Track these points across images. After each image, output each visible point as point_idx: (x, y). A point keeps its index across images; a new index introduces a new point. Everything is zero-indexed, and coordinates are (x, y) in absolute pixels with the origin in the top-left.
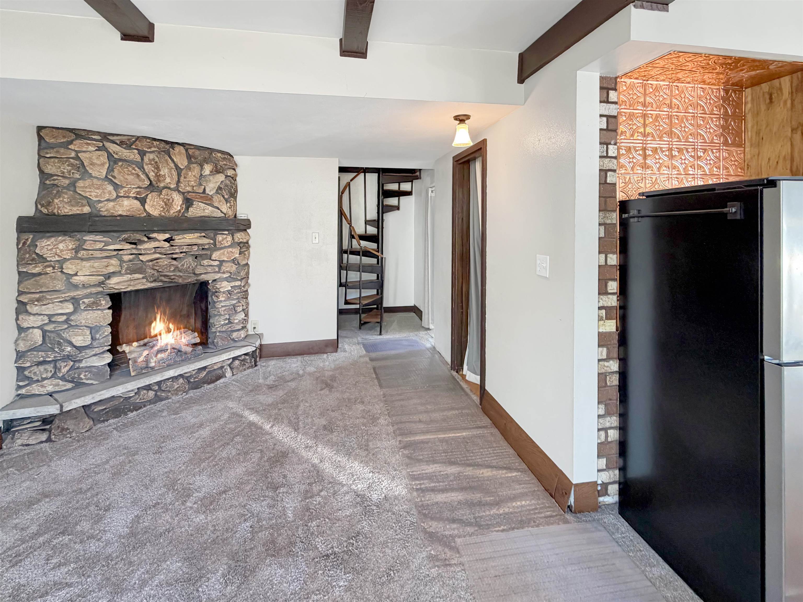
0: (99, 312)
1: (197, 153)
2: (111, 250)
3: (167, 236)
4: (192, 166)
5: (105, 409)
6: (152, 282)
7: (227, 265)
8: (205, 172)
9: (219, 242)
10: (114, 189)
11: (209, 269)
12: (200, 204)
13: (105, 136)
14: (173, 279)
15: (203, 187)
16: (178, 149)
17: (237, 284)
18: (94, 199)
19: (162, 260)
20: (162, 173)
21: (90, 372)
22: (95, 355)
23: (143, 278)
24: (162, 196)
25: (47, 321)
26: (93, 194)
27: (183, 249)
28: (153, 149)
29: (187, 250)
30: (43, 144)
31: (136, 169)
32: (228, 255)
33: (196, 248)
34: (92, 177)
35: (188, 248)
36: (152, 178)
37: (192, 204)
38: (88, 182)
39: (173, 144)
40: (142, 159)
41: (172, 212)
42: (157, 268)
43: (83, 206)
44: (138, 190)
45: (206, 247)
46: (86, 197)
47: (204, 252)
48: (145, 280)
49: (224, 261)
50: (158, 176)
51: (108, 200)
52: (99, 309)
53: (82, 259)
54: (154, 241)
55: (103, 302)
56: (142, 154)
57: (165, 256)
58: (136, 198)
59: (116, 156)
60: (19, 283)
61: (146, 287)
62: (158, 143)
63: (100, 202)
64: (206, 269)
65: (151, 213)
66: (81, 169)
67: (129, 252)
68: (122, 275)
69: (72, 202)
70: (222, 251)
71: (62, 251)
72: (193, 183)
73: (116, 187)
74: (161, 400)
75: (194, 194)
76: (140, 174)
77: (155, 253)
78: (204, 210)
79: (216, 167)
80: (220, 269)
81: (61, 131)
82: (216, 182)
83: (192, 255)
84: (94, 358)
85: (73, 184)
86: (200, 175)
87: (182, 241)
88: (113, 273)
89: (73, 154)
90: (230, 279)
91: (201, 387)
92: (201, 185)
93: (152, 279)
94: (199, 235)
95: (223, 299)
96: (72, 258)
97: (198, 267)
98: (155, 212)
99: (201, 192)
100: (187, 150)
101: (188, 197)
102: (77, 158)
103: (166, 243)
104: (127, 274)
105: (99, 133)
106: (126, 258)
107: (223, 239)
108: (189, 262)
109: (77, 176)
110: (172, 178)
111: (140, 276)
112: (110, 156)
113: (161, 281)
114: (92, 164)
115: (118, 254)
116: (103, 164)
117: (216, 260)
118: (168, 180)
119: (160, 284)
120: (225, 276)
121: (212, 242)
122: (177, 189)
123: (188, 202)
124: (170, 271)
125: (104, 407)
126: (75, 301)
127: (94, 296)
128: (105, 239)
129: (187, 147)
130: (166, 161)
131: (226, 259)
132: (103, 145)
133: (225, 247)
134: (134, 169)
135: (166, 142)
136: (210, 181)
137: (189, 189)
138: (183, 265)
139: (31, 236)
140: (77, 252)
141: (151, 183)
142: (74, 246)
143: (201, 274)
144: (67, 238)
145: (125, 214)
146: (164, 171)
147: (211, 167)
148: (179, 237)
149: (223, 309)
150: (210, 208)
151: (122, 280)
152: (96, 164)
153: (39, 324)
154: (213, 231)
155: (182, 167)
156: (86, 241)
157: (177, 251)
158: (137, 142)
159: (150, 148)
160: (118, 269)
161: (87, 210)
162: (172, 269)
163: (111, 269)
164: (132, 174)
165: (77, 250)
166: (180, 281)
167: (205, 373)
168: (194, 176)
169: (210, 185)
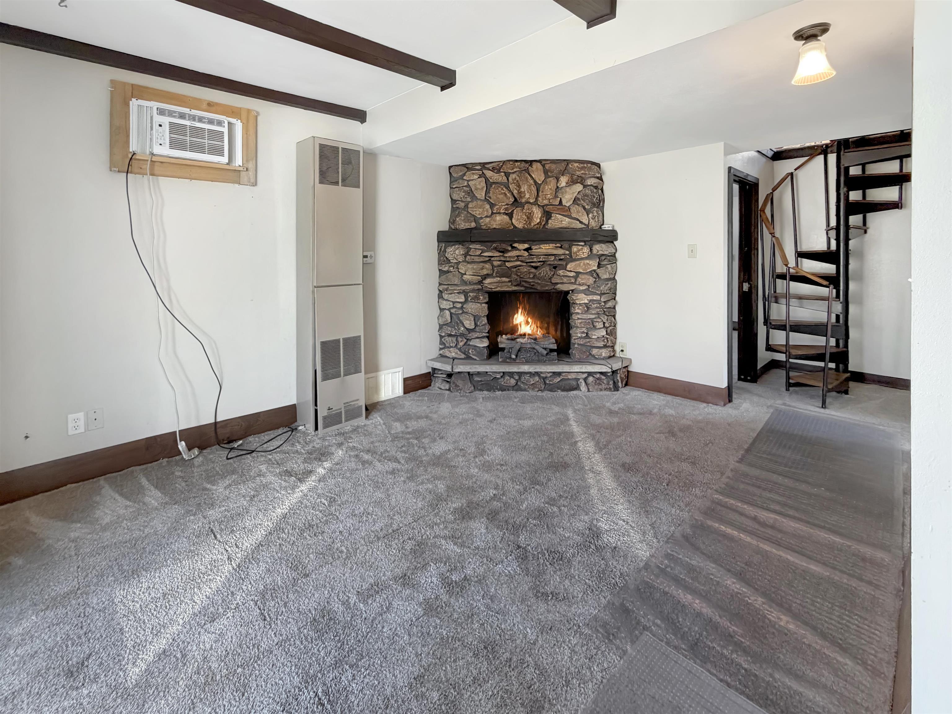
0: (479, 305)
1: (553, 166)
2: (486, 256)
3: (526, 246)
4: (548, 180)
5: (481, 381)
6: (515, 286)
7: (583, 277)
8: (560, 184)
9: (574, 253)
10: (490, 207)
11: (565, 280)
12: (557, 215)
13: (483, 165)
14: (533, 285)
15: (559, 199)
16: (535, 165)
17: (595, 299)
18: (478, 216)
19: (522, 267)
20: (522, 190)
21: (475, 350)
22: (477, 338)
23: (509, 282)
24: (524, 211)
25: (452, 306)
26: (478, 212)
27: (540, 258)
28: (515, 170)
29: (544, 260)
30: (452, 180)
31: (504, 189)
32: (584, 267)
33: (553, 258)
34: (477, 199)
35: (544, 258)
36: (516, 195)
37: (551, 217)
38: (474, 203)
39: (531, 162)
40: (508, 180)
41: (532, 224)
42: (519, 274)
43: (471, 222)
44: (506, 206)
45: (561, 258)
46: (474, 215)
47: (560, 263)
48: (510, 284)
49: (580, 273)
50: (520, 193)
51: (487, 217)
52: (478, 303)
53: (468, 263)
54: (516, 250)
55: (481, 297)
56: (507, 175)
57: (525, 264)
58: (506, 214)
59: (491, 181)
60: (440, 277)
61: (510, 289)
62: (519, 164)
63: (481, 218)
64: (562, 279)
65: (517, 226)
66: (471, 193)
67: (498, 259)
68: (494, 277)
69: (466, 220)
70: (578, 262)
71: (457, 255)
72: (549, 196)
73: (492, 205)
74: (522, 390)
75: (551, 207)
76: (507, 193)
77: (516, 261)
78: (561, 221)
79: (572, 177)
80: (576, 280)
81: (459, 167)
82: (573, 193)
83: (550, 264)
84: (478, 340)
85: (466, 206)
86: (556, 187)
87: (538, 250)
88: (487, 275)
89: (466, 184)
90: (587, 292)
91: (555, 391)
92: (556, 197)
93: (515, 284)
94: (554, 245)
95: (579, 311)
96: (463, 261)
97: (555, 276)
98: (520, 226)
99: (558, 204)
100: (543, 166)
101: (547, 210)
102: (468, 186)
103: (526, 252)
104: (497, 277)
105: (480, 164)
106: (496, 263)
107: (579, 251)
108: (545, 271)
109: (469, 199)
110: (531, 194)
111: (507, 280)
112: (487, 180)
113: (523, 286)
114: (476, 189)
115: (490, 260)
116: (482, 188)
117: (571, 271)
118: (527, 196)
119: (522, 289)
120: (582, 288)
121: (567, 252)
122: (535, 203)
123: (547, 215)
124: (529, 278)
125: (480, 379)
126: (465, 293)
127: (477, 292)
128: (482, 247)
129: (543, 162)
130: (527, 178)
131: (581, 271)
132: (483, 173)
133: (582, 259)
134: (502, 189)
135: (526, 161)
136: (566, 192)
137: (546, 202)
138: (540, 273)
139: (444, 245)
140: (465, 257)
141: (516, 200)
142: (464, 253)
143: (557, 284)
144: (461, 246)
145: (497, 227)
146: (524, 188)
147: (567, 178)
148: (536, 247)
149: (580, 321)
150: (567, 219)
151: (493, 281)
152: (479, 189)
153: (448, 307)
154: (569, 242)
155: (540, 183)
156: (471, 248)
157: (535, 260)
158: (504, 166)
159: (513, 169)
160: (490, 272)
161: (473, 225)
162: (532, 276)
163: (485, 272)
164: (502, 193)
165: (466, 255)
166: (539, 288)
167: (559, 379)
168: (551, 189)
169: (566, 197)
